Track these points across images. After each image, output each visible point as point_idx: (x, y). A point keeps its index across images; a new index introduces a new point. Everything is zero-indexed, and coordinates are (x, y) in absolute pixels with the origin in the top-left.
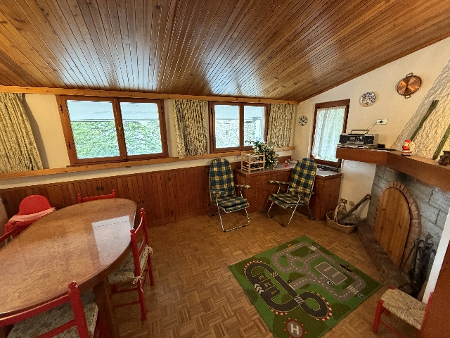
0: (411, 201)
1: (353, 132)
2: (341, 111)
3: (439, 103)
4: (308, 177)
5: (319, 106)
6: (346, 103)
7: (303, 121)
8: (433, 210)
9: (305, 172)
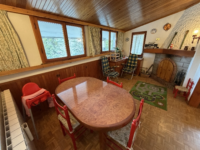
0: (173, 62)
1: (149, 43)
2: (143, 35)
3: (178, 33)
4: (135, 61)
5: (133, 34)
6: (145, 33)
7: (127, 40)
8: (182, 63)
9: (133, 59)
